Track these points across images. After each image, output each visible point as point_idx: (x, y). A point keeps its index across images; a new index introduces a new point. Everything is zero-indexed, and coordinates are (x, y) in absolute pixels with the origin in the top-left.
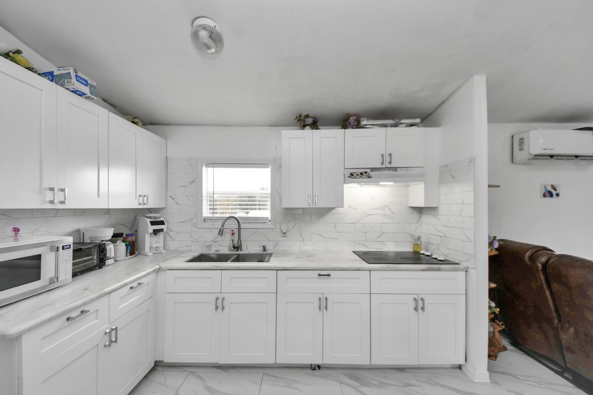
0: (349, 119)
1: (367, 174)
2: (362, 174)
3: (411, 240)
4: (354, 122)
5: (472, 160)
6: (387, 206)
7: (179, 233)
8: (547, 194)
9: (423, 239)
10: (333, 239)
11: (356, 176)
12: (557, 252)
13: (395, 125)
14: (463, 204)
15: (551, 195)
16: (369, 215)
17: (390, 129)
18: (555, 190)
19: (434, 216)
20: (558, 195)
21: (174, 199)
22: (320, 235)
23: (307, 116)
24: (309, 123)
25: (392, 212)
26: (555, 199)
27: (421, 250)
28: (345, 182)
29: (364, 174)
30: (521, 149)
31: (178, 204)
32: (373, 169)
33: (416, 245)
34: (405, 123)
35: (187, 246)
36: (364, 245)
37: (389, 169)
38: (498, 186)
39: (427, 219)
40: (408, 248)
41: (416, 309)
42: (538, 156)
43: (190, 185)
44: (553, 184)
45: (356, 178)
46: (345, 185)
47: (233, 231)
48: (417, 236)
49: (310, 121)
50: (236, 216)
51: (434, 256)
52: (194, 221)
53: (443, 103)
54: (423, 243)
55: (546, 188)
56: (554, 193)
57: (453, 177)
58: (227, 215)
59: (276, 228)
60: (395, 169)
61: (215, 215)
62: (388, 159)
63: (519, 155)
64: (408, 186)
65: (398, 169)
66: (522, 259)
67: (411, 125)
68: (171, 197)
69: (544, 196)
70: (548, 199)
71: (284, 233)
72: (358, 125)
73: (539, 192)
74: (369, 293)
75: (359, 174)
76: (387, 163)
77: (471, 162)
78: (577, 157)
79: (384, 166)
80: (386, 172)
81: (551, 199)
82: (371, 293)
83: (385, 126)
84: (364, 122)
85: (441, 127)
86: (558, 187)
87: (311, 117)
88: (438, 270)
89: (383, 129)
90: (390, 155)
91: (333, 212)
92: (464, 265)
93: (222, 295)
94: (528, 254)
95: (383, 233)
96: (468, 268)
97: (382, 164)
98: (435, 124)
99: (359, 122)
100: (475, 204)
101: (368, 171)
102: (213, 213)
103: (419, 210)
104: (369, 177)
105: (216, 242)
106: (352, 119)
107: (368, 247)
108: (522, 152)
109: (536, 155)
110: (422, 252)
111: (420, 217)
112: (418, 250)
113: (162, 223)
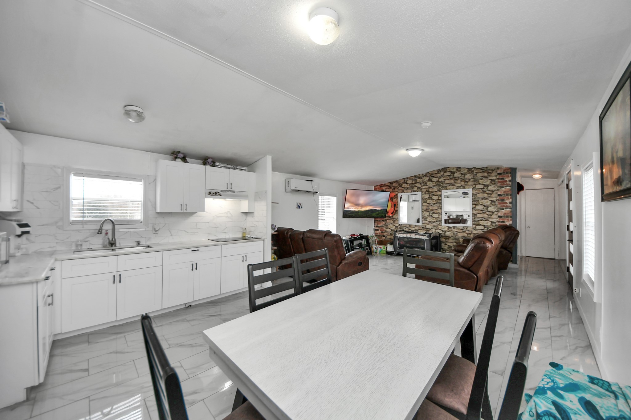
0: (208, 160)
1: (219, 193)
2: (216, 193)
3: (242, 231)
4: (211, 162)
5: (266, 192)
6: (229, 212)
7: (39, 236)
8: (298, 207)
9: (247, 230)
10: (195, 233)
11: (213, 194)
12: (295, 230)
13: (234, 169)
14: (263, 211)
16: (218, 217)
17: (231, 170)
18: (301, 205)
19: (252, 217)
21: (32, 203)
22: (185, 231)
23: (179, 152)
24: (181, 157)
25: (232, 215)
27: (246, 235)
28: (206, 197)
29: (217, 193)
30: (288, 186)
31: (38, 208)
32: (222, 191)
33: (243, 233)
34: (239, 169)
35: (50, 247)
36: (215, 235)
37: (231, 191)
38: (278, 203)
39: (249, 218)
40: (240, 235)
41: (243, 261)
42: (294, 190)
43: (54, 191)
44: (300, 202)
45: (213, 195)
46: (205, 199)
47: (107, 231)
48: (244, 228)
49: (182, 156)
50: (110, 218)
51: (252, 237)
52: (60, 224)
53: (256, 161)
54: (247, 232)
55: (298, 204)
56: (301, 206)
57: (260, 198)
58: (104, 219)
59: (148, 228)
60: (234, 192)
61: (85, 219)
62: (230, 186)
63: (288, 189)
64: (240, 201)
65: (236, 192)
66: (284, 234)
67: (242, 170)
68: (28, 201)
71: (156, 231)
72: (213, 165)
73: (295, 206)
74: (220, 257)
75: (214, 193)
76: (230, 188)
77: (266, 193)
78: (307, 192)
79: (228, 190)
80: (229, 193)
81: (299, 209)
82: (221, 257)
83: (229, 168)
84: (217, 164)
85: (255, 173)
87: (181, 153)
88: (253, 241)
89: (228, 170)
90: (231, 184)
91: (195, 215)
92: (263, 238)
93: (119, 273)
94: (286, 232)
95: (227, 227)
96: (264, 239)
97: (227, 188)
98: (252, 171)
99: (214, 163)
100: (267, 211)
101: (219, 191)
102: (84, 217)
103: (246, 214)
104: (220, 196)
105: (86, 242)
106: (209, 160)
107: (217, 237)
108: (289, 188)
109: (293, 190)
110: (246, 236)
111: (246, 218)
112: (245, 236)
113: (27, 225)
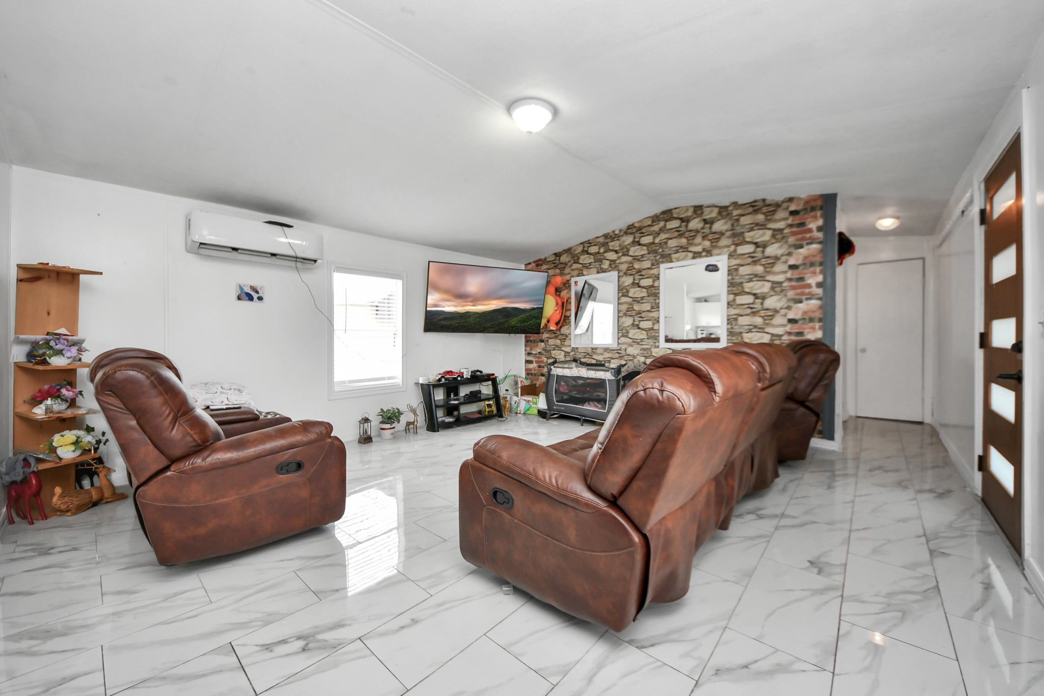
8: (244, 296)
15: (251, 298)
18: (257, 292)
20: (260, 299)
26: (255, 304)
30: (189, 234)
44: (253, 285)
55: (241, 288)
56: (255, 296)
63: (189, 241)
69: (239, 298)
70: (246, 304)
78: (273, 255)
81: (250, 303)
86: (260, 289)
108: (189, 238)
109: (202, 244)
